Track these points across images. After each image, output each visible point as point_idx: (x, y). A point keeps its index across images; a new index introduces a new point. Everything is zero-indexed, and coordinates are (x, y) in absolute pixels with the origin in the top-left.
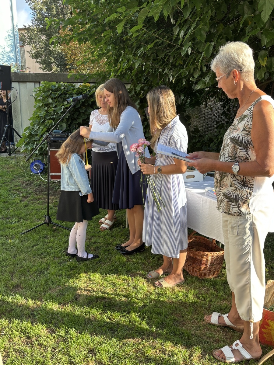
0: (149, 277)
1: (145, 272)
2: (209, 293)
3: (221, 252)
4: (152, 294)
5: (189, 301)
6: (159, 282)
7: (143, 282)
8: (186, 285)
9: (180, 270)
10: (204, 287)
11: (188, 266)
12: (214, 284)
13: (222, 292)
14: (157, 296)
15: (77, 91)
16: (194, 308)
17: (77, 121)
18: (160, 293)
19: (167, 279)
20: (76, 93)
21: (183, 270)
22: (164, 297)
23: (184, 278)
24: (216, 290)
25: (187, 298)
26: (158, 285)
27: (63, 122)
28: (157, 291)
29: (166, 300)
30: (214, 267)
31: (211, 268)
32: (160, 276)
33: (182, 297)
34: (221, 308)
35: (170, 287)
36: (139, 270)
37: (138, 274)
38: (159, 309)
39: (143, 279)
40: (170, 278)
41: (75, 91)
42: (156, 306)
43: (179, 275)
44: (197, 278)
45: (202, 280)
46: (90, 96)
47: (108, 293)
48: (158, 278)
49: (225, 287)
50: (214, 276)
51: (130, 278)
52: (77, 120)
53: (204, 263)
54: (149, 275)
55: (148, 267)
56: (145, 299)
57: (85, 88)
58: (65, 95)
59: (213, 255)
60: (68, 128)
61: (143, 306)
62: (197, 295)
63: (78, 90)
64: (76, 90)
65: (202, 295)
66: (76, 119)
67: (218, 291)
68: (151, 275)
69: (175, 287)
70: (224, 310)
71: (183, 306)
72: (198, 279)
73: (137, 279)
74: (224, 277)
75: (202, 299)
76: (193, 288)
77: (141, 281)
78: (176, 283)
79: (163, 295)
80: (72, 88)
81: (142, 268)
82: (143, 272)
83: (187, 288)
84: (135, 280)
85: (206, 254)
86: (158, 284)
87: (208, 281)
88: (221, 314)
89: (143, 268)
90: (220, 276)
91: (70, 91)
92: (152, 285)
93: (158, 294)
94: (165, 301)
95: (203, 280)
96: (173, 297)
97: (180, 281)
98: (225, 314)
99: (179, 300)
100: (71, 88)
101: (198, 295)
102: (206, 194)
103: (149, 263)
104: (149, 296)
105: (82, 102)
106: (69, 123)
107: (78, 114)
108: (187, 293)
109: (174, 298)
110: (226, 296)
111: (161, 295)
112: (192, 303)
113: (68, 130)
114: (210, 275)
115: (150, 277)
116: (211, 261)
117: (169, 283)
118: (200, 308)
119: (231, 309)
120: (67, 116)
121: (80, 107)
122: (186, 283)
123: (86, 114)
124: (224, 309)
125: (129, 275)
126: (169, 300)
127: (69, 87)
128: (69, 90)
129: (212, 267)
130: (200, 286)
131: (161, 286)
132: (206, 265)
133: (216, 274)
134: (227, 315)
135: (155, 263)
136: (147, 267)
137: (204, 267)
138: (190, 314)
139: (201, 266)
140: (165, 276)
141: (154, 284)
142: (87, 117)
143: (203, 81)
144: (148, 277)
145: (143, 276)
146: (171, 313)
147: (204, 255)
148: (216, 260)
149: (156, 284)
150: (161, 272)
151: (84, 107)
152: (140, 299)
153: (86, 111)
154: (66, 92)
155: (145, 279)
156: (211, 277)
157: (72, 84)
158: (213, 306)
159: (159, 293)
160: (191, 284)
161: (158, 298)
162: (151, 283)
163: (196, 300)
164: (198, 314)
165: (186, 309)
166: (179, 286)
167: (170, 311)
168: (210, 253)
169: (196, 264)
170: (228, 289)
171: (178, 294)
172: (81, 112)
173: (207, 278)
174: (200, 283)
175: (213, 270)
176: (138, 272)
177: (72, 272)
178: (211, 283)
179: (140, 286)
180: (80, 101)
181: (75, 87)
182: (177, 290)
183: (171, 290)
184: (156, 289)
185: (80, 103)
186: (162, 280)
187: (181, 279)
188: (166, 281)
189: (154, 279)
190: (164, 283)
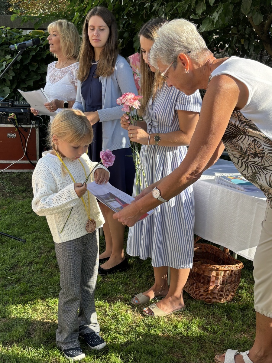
1: (128, 296)
2: (221, 323)
3: (237, 265)
4: (140, 325)
5: (192, 335)
6: (149, 309)
7: (126, 309)
8: (187, 312)
9: (179, 292)
10: (213, 315)
11: (191, 285)
12: (228, 310)
13: (239, 322)
14: (146, 328)
16: (199, 344)
17: (26, 84)
18: (151, 324)
19: (161, 305)
21: (183, 292)
22: (156, 329)
23: (185, 302)
24: (231, 319)
25: (189, 330)
26: (148, 313)
27: (5, 86)
28: (147, 322)
29: (160, 334)
30: (227, 287)
32: (150, 300)
33: (182, 329)
34: (238, 344)
35: (165, 316)
36: (120, 293)
37: (118, 299)
38: (150, 347)
39: (127, 305)
40: (164, 303)
42: (146, 343)
43: (178, 299)
44: (203, 302)
45: (210, 305)
46: (44, 46)
48: (148, 303)
49: (243, 315)
50: (228, 299)
51: (108, 305)
52: (26, 82)
53: (212, 281)
54: (134, 300)
55: (132, 289)
56: (129, 333)
57: (37, 36)
58: (7, 46)
59: (225, 269)
60: (13, 94)
61: (127, 342)
62: (203, 327)
63: (26, 38)
65: (211, 326)
66: (24, 81)
67: (233, 320)
68: (137, 299)
69: (172, 315)
71: (184, 341)
72: (205, 304)
73: (118, 305)
74: (242, 300)
75: (211, 331)
76: (198, 317)
77: (123, 308)
78: (174, 310)
79: (154, 326)
80: (18, 35)
82: (126, 296)
83: (189, 317)
84: (115, 306)
85: (215, 268)
86: (147, 312)
87: (220, 306)
89: (125, 290)
90: (237, 299)
92: (139, 313)
93: (148, 325)
94: (158, 335)
95: (213, 305)
96: (170, 329)
97: (180, 307)
99: (178, 334)
100: (16, 35)
101: (206, 326)
102: (216, 181)
103: (134, 284)
104: (135, 329)
105: (33, 56)
106: (14, 87)
107: (27, 73)
108: (190, 324)
109: (170, 330)
110: (245, 327)
111: (152, 327)
112: (196, 337)
113: (13, 97)
114: (221, 297)
115: (135, 301)
116: (224, 278)
117: (163, 310)
118: (208, 345)
120: (11, 76)
121: (30, 64)
122: (188, 309)
123: (39, 73)
124: (243, 344)
125: (107, 299)
126: (164, 334)
127: (13, 34)
128: (14, 39)
129: (224, 287)
130: (208, 313)
131: (152, 314)
132: (216, 283)
133: (230, 296)
134: (248, 352)
135: (143, 283)
137: (213, 286)
138: (195, 353)
139: (209, 285)
140: (157, 301)
141: (142, 312)
142: (39, 77)
143: (210, 19)
144: (132, 303)
145: (126, 301)
146: (167, 352)
147: (213, 270)
148: (230, 276)
149: (145, 312)
150: (152, 295)
151: (36, 64)
152: (122, 332)
153: (38, 68)
154: (8, 41)
156: (223, 301)
157: (18, 30)
158: (228, 341)
159: (149, 324)
160: (195, 310)
161: (147, 331)
162: (137, 311)
163: (203, 333)
164: (205, 352)
165: (189, 346)
166: (178, 314)
167: (166, 350)
168: (222, 267)
169: (202, 282)
170: (247, 317)
171: (176, 325)
172: (31, 71)
173: (217, 302)
174: (207, 309)
175: (227, 291)
176: (119, 296)
177: (22, 297)
178: (223, 310)
179: (121, 315)
180: (30, 55)
181: (22, 33)
182: (175, 320)
183: (167, 320)
184: (145, 319)
185: (29, 57)
186: (154, 306)
187: (180, 304)
188: (159, 307)
189: (142, 304)
190: (157, 309)
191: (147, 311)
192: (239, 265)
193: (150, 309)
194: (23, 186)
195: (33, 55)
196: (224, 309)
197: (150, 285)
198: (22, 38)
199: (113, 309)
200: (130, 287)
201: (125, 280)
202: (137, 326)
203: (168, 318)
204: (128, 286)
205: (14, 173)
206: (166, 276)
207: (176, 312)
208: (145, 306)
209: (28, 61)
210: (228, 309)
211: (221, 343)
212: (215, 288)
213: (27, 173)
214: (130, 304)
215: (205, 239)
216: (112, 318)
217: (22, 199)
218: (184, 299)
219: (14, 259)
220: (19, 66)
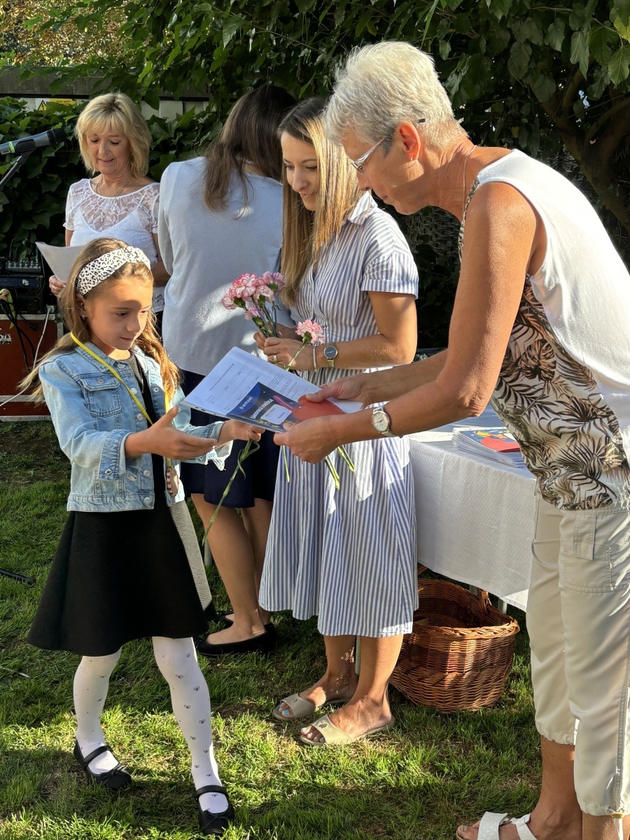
0: (280, 714)
1: (268, 701)
2: (472, 755)
3: (504, 626)
4: (293, 766)
5: (408, 783)
6: (314, 730)
7: (262, 730)
8: (398, 734)
9: (379, 690)
10: (455, 738)
11: (406, 673)
12: (486, 727)
13: (511, 752)
14: (307, 772)
15: (32, 121)
16: (424, 803)
17: (33, 222)
18: (317, 763)
19: (341, 718)
20: (27, 131)
22: (330, 775)
23: (393, 711)
24: (492, 745)
25: (401, 773)
26: (312, 739)
28: (308, 757)
29: (338, 784)
30: (484, 675)
31: (475, 679)
32: (317, 709)
33: (385, 771)
34: (508, 801)
35: (349, 743)
36: (249, 694)
37: (244, 708)
38: (316, 813)
39: (264, 722)
40: (347, 715)
41: (24, 123)
42: (305, 805)
43: (378, 704)
44: (432, 710)
45: (449, 717)
47: (149, 772)
48: (310, 717)
49: (519, 736)
50: (487, 702)
51: (219, 719)
52: (34, 218)
53: (452, 662)
54: (280, 709)
55: (277, 686)
56: (270, 784)
57: (58, 114)
59: (480, 636)
61: (264, 805)
62: (433, 764)
63: (34, 119)
64: (27, 120)
65: (449, 762)
66: (28, 216)
67: (497, 747)
68: (288, 708)
69: (364, 741)
70: (517, 805)
71: (389, 799)
72: (437, 715)
73: (244, 722)
74: (517, 704)
75: (448, 774)
76: (422, 743)
77: (256, 728)
78: (369, 730)
79: (325, 768)
80: (15, 112)
81: (259, 687)
82: (262, 701)
83: (401, 744)
84: (237, 726)
85: (458, 634)
86: (310, 736)
87: (469, 718)
88: (510, 817)
89: (262, 689)
90: (506, 702)
91: (8, 123)
92: (292, 739)
93: (312, 765)
94: (333, 786)
95: (453, 716)
96: (358, 772)
97: (381, 723)
98: (520, 817)
99: (376, 783)
100: (10, 113)
101: (438, 764)
102: (455, 444)
103: (281, 673)
104: (284, 775)
107: (37, 198)
108: (403, 759)
109: (360, 775)
110: (523, 764)
111: (321, 768)
112: (417, 789)
113: (4, 252)
114: (472, 698)
115: (283, 713)
116: (477, 656)
117: (344, 730)
118: (443, 804)
119: (538, 799)
121: (43, 177)
122: (399, 727)
124: (519, 801)
125: (219, 711)
126: (346, 784)
128: (6, 120)
129: (478, 675)
130: (443, 734)
131: (321, 740)
132: (461, 668)
133: (491, 695)
134: (526, 818)
135: (302, 671)
136: (274, 684)
137: (454, 675)
138: (413, 823)
139: (445, 672)
140: (333, 710)
141: (297, 737)
144: (277, 716)
145: (261, 712)
146: (353, 824)
147: (453, 638)
148: (491, 651)
149: (306, 736)
150: (319, 697)
151: (56, 176)
152: (254, 783)
155: (267, 721)
156: (476, 706)
157: (16, 99)
158: (485, 796)
159: (314, 762)
160: (415, 729)
161: (310, 779)
162: (287, 735)
163: (430, 777)
164: (437, 822)
165: (401, 808)
166: (379, 739)
167: (350, 818)
168: (473, 631)
169: (429, 666)
170: (529, 742)
171: (374, 763)
172: (45, 193)
173: (464, 710)
174: (442, 725)
175: (484, 684)
176: (246, 702)
177: (29, 710)
178: (476, 726)
179: (252, 744)
180: (44, 156)
181: (24, 108)
182: (371, 752)
183: (353, 752)
184: (305, 751)
185: (40, 162)
186: (325, 722)
187: (382, 717)
188: (337, 723)
189: (299, 719)
190: (330, 729)
191: (309, 733)
192: (509, 627)
193: (316, 729)
194: (28, 454)
195: (49, 158)
196: (479, 725)
197: (317, 675)
198: (23, 119)
199: (233, 731)
200: (271, 680)
201: (260, 665)
202: (288, 767)
203: (355, 747)
204: (268, 679)
205: (7, 423)
206: (352, 654)
207: (373, 734)
208: (304, 722)
209: (39, 171)
210: (487, 723)
211: (470, 800)
212: (459, 678)
213: (38, 422)
214: (272, 719)
215: (435, 570)
216: (231, 751)
217: (26, 485)
218: (391, 704)
219: (9, 623)
220: (17, 182)
